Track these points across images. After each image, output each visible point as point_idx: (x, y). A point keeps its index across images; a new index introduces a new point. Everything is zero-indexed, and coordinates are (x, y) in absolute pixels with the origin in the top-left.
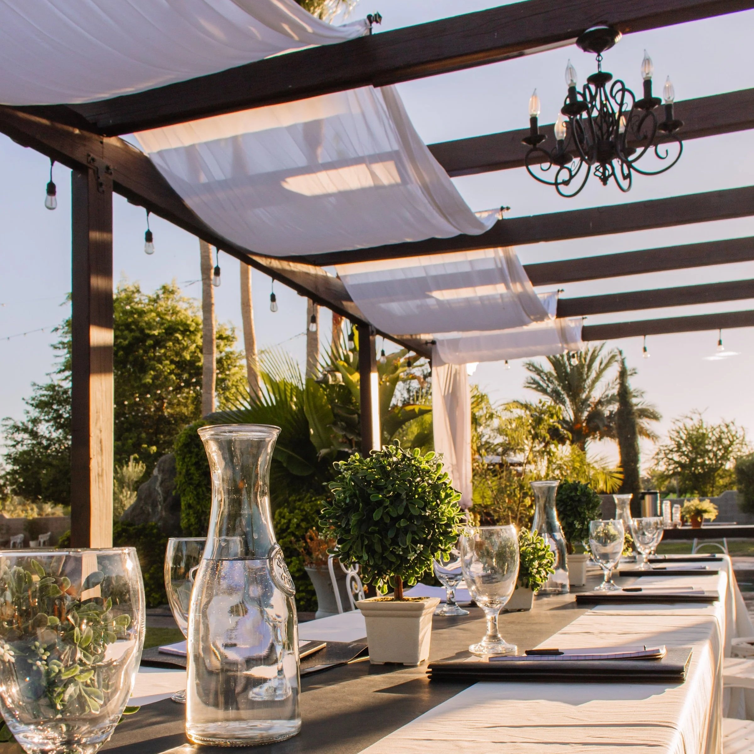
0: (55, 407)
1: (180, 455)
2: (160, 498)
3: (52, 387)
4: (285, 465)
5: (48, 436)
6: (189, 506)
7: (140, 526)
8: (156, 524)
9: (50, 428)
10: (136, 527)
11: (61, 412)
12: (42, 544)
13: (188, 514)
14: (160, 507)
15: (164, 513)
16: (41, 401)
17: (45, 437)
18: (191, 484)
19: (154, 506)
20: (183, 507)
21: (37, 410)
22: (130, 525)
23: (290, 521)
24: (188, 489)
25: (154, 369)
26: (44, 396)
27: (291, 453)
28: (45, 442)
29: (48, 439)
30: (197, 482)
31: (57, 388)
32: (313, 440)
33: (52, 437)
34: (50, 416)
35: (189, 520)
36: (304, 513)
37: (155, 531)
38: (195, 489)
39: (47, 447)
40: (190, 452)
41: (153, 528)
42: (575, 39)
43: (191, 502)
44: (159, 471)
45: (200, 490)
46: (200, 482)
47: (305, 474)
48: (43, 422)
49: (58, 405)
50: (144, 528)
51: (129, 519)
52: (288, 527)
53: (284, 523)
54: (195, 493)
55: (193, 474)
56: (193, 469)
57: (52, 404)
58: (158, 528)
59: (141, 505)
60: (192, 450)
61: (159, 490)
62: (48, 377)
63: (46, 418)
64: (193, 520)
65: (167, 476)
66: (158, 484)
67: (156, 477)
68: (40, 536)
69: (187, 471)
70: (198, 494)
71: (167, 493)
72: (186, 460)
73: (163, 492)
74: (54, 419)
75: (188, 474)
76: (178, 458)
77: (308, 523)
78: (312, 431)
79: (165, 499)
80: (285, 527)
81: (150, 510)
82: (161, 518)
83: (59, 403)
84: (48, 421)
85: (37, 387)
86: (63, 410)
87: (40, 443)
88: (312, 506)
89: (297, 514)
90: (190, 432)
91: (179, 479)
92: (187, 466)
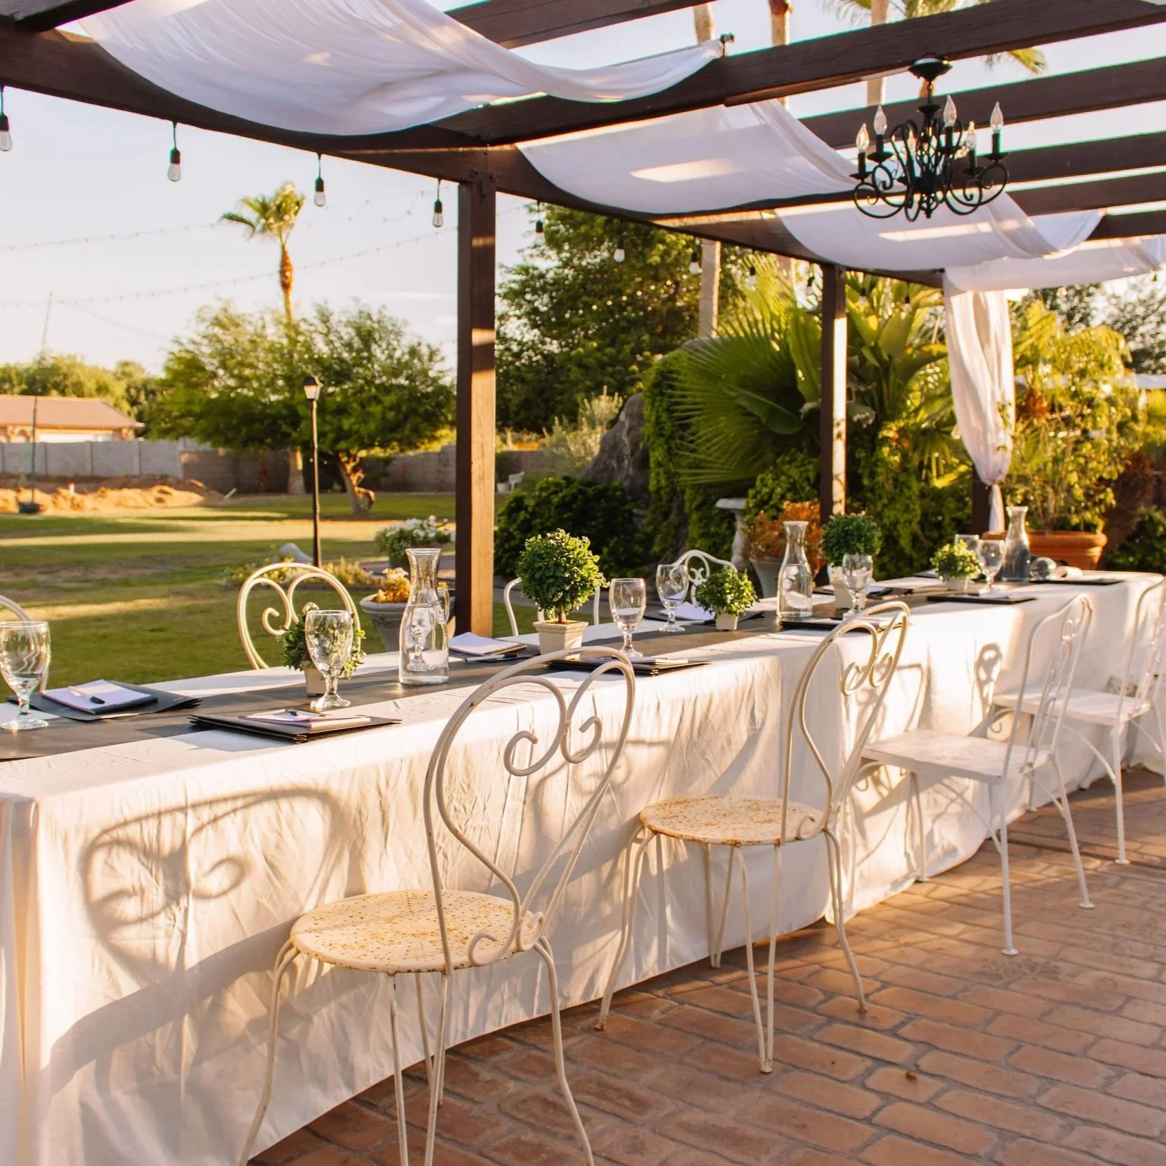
0: (528, 297)
1: (650, 397)
2: (627, 451)
3: (525, 270)
4: (764, 421)
5: (519, 338)
6: (659, 465)
7: (601, 487)
8: (621, 484)
9: (522, 327)
10: (598, 487)
11: (536, 304)
12: (513, 487)
13: (658, 474)
14: (626, 462)
15: (631, 470)
16: (511, 289)
17: (516, 340)
18: (662, 435)
19: (620, 460)
20: (652, 465)
21: (505, 302)
22: (589, 484)
23: (773, 491)
24: (657, 442)
25: (663, 242)
26: (514, 282)
27: (774, 405)
28: (515, 348)
29: (520, 343)
30: (669, 433)
31: (531, 271)
32: (800, 388)
33: (525, 340)
34: (523, 310)
35: (659, 481)
36: (792, 480)
37: (618, 493)
38: (667, 441)
39: (518, 356)
40: (662, 394)
41: (616, 489)
42: (907, 68)
43: (660, 459)
44: (626, 415)
45: (672, 444)
46: (673, 432)
47: (791, 432)
48: (514, 319)
49: (533, 295)
50: (606, 489)
51: (590, 477)
52: (770, 498)
53: (766, 493)
54: (666, 447)
55: (665, 423)
56: (664, 417)
57: (525, 293)
58: (622, 490)
59: (604, 459)
60: (664, 391)
61: (626, 440)
62: (521, 254)
63: (517, 312)
64: (663, 482)
65: (634, 424)
66: (625, 432)
67: (623, 422)
68: (511, 477)
69: (658, 418)
70: (669, 449)
71: (635, 445)
72: (657, 404)
73: (631, 443)
74: (528, 314)
75: (658, 422)
76: (647, 401)
77: (795, 494)
78: (800, 374)
79: (632, 453)
80: (766, 497)
81: (615, 465)
82: (627, 476)
83: (534, 291)
84: (519, 318)
85: (504, 269)
86: (540, 301)
87: (508, 349)
88: (801, 472)
89: (783, 482)
90: (662, 368)
91: (647, 429)
92: (658, 412)
